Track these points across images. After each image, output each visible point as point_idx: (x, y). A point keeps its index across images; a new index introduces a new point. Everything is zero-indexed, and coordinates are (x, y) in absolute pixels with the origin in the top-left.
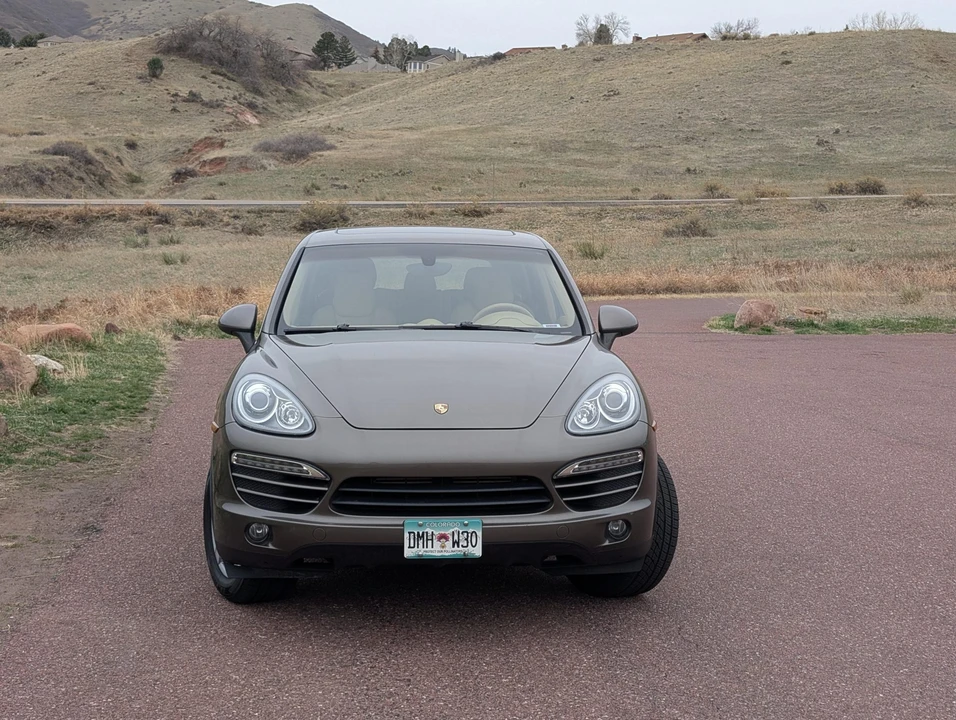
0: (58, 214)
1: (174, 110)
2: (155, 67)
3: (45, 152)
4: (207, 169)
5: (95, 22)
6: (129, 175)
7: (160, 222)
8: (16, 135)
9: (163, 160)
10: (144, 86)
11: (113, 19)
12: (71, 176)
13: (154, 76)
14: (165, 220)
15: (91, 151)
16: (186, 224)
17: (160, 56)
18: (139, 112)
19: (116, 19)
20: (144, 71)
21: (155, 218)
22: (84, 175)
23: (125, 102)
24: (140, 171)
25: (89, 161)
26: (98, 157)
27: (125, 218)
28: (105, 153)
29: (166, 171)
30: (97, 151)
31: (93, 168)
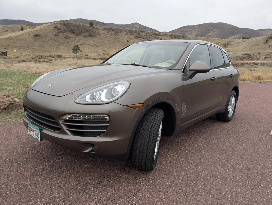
0: (239, 63)
1: (269, 48)
2: (267, 41)
3: (243, 54)
4: (271, 57)
5: (261, 35)
6: (257, 58)
7: (256, 65)
8: (240, 52)
9: (264, 56)
10: (264, 44)
11: (264, 34)
12: (247, 58)
13: (267, 42)
14: (257, 64)
15: (251, 54)
16: (260, 65)
17: (268, 39)
18: (263, 48)
19: (265, 34)
20: (265, 41)
21: (255, 64)
22: (249, 58)
23: (260, 47)
24: (260, 57)
25: (250, 56)
26: (252, 55)
27: (250, 64)
28: (254, 55)
29: (264, 57)
30: (252, 54)
31: (251, 57)
